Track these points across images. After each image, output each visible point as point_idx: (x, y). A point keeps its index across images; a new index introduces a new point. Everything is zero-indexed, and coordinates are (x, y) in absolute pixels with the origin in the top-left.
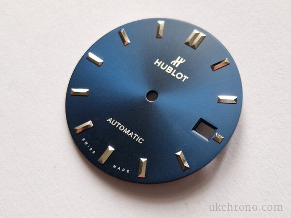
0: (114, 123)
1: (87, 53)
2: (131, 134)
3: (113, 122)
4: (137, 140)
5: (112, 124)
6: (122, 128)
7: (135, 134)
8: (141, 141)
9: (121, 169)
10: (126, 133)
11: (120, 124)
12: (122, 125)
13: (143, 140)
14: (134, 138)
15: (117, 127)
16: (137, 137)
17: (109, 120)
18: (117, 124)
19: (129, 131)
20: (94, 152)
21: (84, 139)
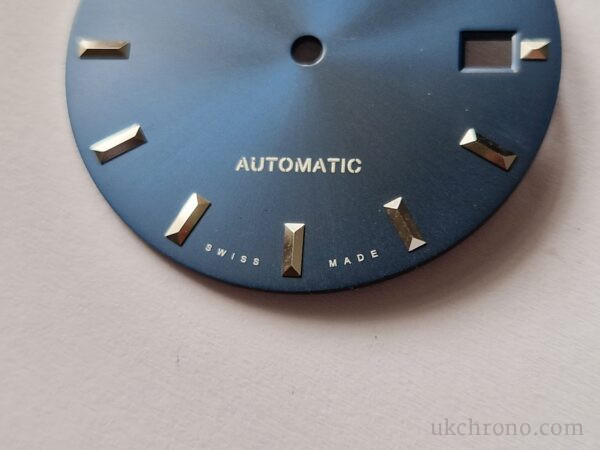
0: (257, 165)
1: (72, 44)
2: (320, 165)
3: (253, 164)
4: (343, 171)
5: (254, 169)
6: (286, 164)
7: (329, 160)
8: (355, 165)
9: (353, 258)
10: (303, 170)
11: (276, 159)
12: (280, 158)
13: (359, 161)
14: (333, 170)
15: (271, 169)
16: (338, 165)
17: (240, 165)
18: (267, 164)
19: (309, 161)
20: (256, 262)
21: (209, 248)
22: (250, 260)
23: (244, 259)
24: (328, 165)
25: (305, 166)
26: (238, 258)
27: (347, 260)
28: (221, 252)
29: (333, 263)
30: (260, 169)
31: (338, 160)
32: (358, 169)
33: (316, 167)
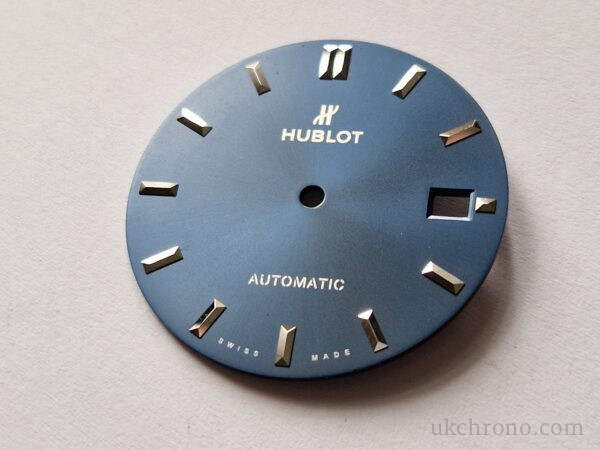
0: (265, 281)
2: (313, 283)
3: (262, 280)
5: (262, 283)
6: (287, 281)
7: (320, 279)
8: (339, 285)
9: (331, 355)
10: (299, 286)
11: (279, 276)
12: (283, 276)
13: (343, 282)
14: (322, 287)
15: (275, 284)
17: (251, 280)
18: (272, 280)
19: (304, 279)
20: (256, 353)
21: (221, 341)
22: (251, 352)
23: (247, 351)
24: (319, 283)
25: (301, 283)
26: (243, 349)
27: (326, 356)
28: (231, 345)
29: (315, 358)
30: (267, 283)
31: (327, 280)
32: (342, 288)
33: (310, 284)
